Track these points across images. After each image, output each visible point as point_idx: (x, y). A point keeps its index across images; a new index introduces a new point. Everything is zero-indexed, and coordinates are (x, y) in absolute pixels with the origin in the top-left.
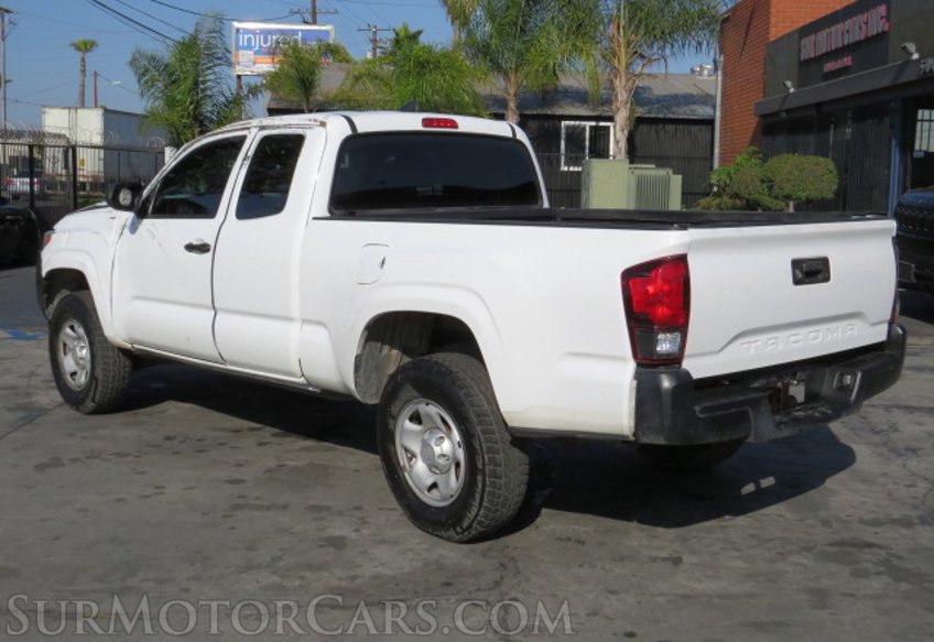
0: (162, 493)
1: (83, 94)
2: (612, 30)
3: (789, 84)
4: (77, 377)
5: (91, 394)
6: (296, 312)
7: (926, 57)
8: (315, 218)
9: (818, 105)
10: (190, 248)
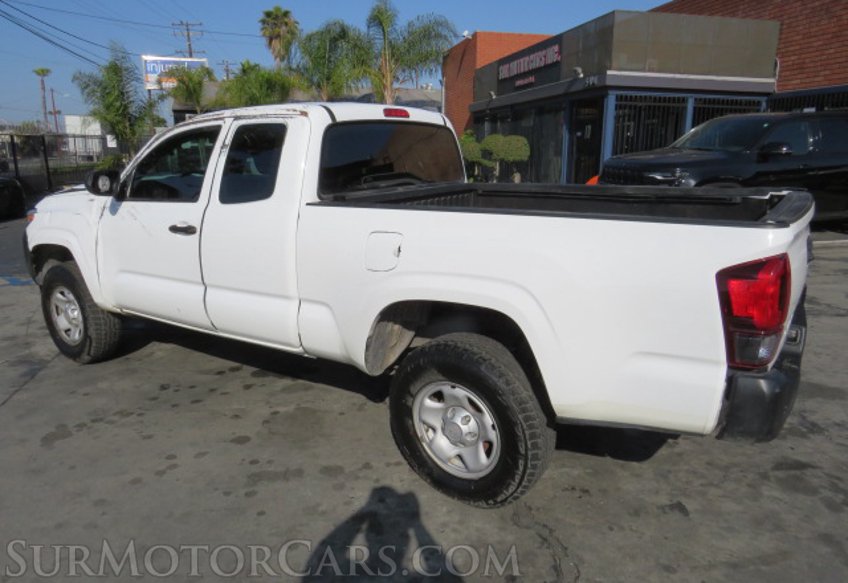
0: (175, 466)
1: (44, 102)
2: (381, 61)
3: (492, 93)
4: (72, 333)
5: (87, 349)
6: (293, 291)
7: (589, 76)
8: (308, 204)
9: (512, 106)
10: (174, 229)
